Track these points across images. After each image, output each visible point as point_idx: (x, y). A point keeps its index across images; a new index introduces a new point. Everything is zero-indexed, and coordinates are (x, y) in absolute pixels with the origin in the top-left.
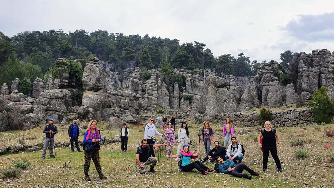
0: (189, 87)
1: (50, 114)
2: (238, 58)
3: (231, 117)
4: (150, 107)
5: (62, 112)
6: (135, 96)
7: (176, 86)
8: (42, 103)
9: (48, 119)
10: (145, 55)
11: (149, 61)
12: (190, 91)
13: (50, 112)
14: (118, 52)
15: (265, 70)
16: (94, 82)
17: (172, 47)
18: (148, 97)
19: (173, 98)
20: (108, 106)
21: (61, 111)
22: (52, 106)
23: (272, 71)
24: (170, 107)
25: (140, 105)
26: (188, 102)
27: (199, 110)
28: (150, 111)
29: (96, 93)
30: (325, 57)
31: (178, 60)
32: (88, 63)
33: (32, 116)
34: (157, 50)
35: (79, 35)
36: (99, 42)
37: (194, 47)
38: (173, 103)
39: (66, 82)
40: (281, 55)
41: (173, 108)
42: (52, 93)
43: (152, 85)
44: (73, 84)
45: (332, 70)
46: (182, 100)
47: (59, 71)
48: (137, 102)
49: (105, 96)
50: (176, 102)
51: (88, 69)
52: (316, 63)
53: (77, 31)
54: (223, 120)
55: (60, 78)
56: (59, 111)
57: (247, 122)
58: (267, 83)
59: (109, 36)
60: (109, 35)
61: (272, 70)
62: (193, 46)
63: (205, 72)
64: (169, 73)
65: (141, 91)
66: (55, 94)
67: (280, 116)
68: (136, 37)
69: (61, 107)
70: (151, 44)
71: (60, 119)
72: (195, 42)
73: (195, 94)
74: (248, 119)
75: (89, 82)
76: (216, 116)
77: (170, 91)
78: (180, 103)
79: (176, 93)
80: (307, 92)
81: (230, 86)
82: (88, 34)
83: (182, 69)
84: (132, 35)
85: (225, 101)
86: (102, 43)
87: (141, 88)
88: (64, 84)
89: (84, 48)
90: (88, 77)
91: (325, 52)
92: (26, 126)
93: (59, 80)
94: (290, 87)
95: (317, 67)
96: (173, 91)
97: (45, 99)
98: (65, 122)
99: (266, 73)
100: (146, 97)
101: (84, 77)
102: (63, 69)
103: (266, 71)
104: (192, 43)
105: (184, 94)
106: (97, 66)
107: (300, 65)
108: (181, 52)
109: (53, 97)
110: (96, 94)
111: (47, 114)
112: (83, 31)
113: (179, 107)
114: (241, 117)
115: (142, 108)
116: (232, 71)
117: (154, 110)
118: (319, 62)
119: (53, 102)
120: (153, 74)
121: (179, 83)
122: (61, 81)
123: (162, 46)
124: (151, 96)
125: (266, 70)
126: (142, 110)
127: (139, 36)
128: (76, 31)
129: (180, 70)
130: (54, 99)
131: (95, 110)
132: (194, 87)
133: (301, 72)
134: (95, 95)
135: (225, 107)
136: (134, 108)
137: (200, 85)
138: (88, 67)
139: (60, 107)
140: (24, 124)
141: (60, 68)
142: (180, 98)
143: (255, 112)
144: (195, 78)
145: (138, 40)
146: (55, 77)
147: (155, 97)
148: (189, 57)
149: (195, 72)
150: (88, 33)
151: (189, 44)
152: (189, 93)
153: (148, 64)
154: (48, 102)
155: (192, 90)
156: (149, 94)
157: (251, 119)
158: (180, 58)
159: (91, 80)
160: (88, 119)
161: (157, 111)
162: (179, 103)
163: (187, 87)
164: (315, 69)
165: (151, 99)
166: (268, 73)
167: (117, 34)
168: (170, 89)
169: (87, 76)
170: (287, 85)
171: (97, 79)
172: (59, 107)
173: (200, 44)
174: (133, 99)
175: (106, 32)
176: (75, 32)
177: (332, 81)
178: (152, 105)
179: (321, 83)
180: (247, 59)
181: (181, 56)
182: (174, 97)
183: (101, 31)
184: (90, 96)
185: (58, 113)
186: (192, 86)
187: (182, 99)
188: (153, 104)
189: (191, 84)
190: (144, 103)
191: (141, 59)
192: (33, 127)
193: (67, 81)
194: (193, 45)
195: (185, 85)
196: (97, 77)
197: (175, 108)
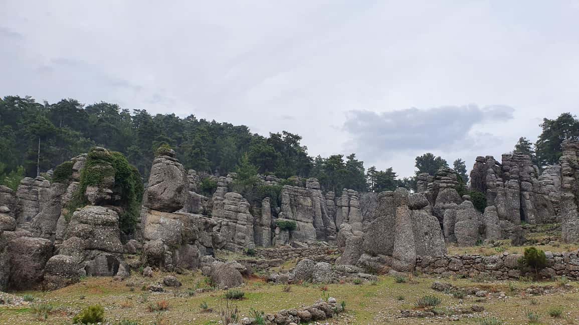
0: (286, 208)
1: (92, 256)
2: (347, 162)
3: (455, 263)
4: (232, 242)
5: (116, 252)
6: (206, 223)
7: (266, 205)
8: (80, 234)
9: (89, 267)
10: (196, 149)
11: (204, 160)
12: (290, 214)
13: (92, 251)
14: (142, 142)
15: (442, 183)
16: (171, 195)
17: (242, 137)
18: (227, 225)
19: (260, 227)
20: (190, 240)
21: (114, 249)
22: (97, 240)
23: (453, 185)
24: (255, 243)
25: (214, 239)
26: (287, 235)
27: (367, 249)
28: (232, 250)
29: (172, 215)
30: (524, 166)
31: (258, 160)
32: (159, 159)
33: (65, 259)
34: (214, 142)
35: (68, 108)
36: (104, 124)
37: (283, 140)
38: (261, 235)
39: (109, 194)
40: (416, 159)
41: (261, 245)
42: (97, 214)
43: (235, 202)
44: (117, 197)
45: (570, 185)
46: (277, 231)
47: (96, 170)
48: (211, 234)
49: (188, 222)
50: (266, 233)
51: (160, 170)
52: (515, 174)
53: (63, 100)
54: (434, 267)
55: (98, 186)
56: (109, 249)
57: (493, 271)
58: (447, 205)
59: (119, 113)
60: (120, 111)
61: (453, 183)
62: (282, 138)
63: (307, 182)
64: (251, 182)
65: (202, 214)
66: (103, 216)
67: (563, 260)
68: (172, 117)
69: (113, 242)
70: (205, 132)
71: (111, 267)
72: (285, 133)
73: (298, 219)
74: (496, 266)
75: (162, 193)
76: (418, 261)
77: (255, 214)
78: (272, 236)
79: (266, 218)
80: (507, 221)
81: (349, 207)
82: (84, 108)
83: (269, 177)
84: (163, 114)
85: (426, 234)
86: (110, 126)
87: (202, 208)
88: (105, 197)
89: (78, 133)
90: (159, 184)
91: (522, 157)
92: (52, 282)
93: (97, 189)
94: (492, 211)
95: (516, 181)
96: (260, 214)
97: (85, 226)
98: (125, 272)
99: (445, 188)
100: (224, 225)
101: (153, 185)
102: (104, 167)
103: (445, 185)
104: (280, 133)
105: (280, 219)
106: (175, 165)
107: (488, 176)
108: (263, 147)
109: (99, 222)
110: (173, 217)
111: (87, 255)
112: (75, 102)
113: (272, 244)
114: (478, 263)
115: (218, 245)
116: (339, 183)
117: (239, 248)
118: (518, 173)
119: (99, 231)
120: (221, 184)
121: (270, 200)
122: (100, 191)
123: (223, 136)
124: (234, 222)
125: (444, 182)
126: (217, 248)
127: (176, 116)
128: (61, 101)
129: (265, 178)
130: (101, 226)
131: (172, 247)
132: (295, 207)
133: (491, 188)
134: (172, 220)
135: (426, 244)
136: (205, 244)
137: (305, 204)
138: (159, 166)
139: (111, 243)
140: (47, 276)
141: (98, 166)
142: (273, 227)
143: (506, 253)
144: (298, 192)
145: (177, 123)
146: (89, 183)
147: (242, 225)
148: (276, 156)
149: (292, 181)
150: (84, 106)
151: (274, 134)
152: (286, 218)
153: (203, 164)
154: (91, 233)
155: (293, 212)
156: (230, 218)
157: (501, 267)
158: (263, 158)
159: (164, 190)
160: (163, 266)
161: (244, 250)
162: (270, 236)
163: (284, 207)
164: (513, 183)
165: (235, 229)
166: (447, 187)
167: (137, 110)
168: (255, 210)
169: (158, 182)
170: (487, 209)
171: (177, 189)
172: (110, 241)
173: (292, 135)
174: (203, 227)
175: (115, 107)
176: (59, 103)
177: (573, 202)
178: (236, 239)
179: (525, 207)
180: (360, 164)
181: (263, 154)
182: (262, 225)
183: (107, 104)
184: (162, 220)
185: (106, 254)
186: (291, 205)
187: (277, 228)
188: (238, 237)
189: (291, 203)
190: (221, 235)
191: (189, 155)
192: (68, 284)
193: (110, 191)
194: (282, 136)
195: (279, 204)
196: (179, 185)
197: (264, 245)
